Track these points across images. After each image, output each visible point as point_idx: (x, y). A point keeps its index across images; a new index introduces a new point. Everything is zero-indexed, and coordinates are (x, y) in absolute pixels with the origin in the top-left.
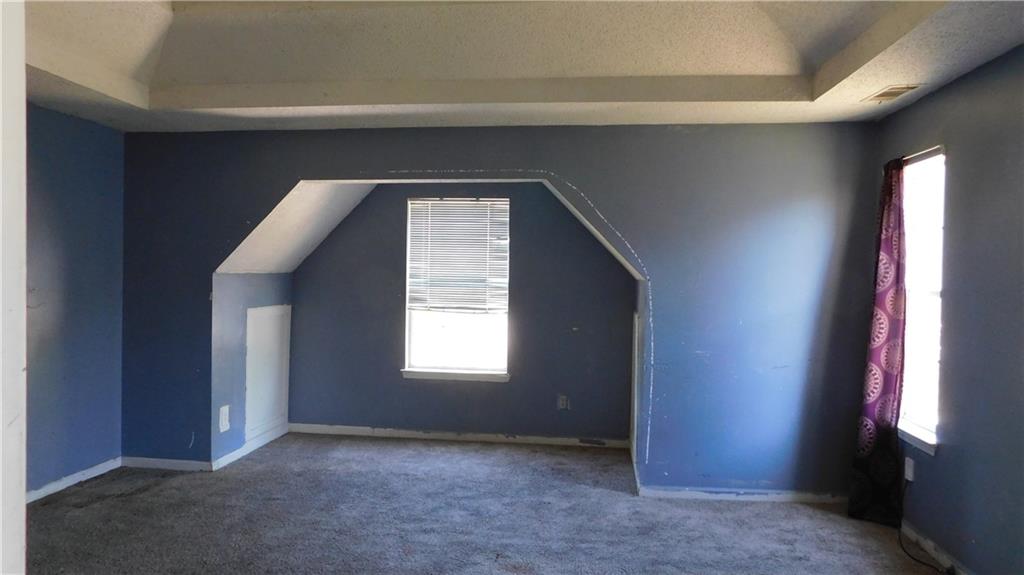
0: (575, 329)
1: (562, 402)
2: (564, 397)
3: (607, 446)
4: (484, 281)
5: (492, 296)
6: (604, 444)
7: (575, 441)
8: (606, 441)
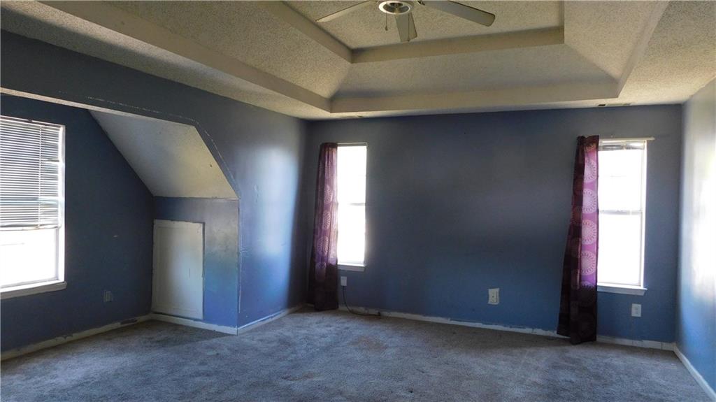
0: (115, 236)
1: (108, 297)
2: (109, 292)
3: (138, 321)
4: (36, 199)
5: (45, 213)
6: (136, 321)
7: (117, 325)
8: (137, 318)
